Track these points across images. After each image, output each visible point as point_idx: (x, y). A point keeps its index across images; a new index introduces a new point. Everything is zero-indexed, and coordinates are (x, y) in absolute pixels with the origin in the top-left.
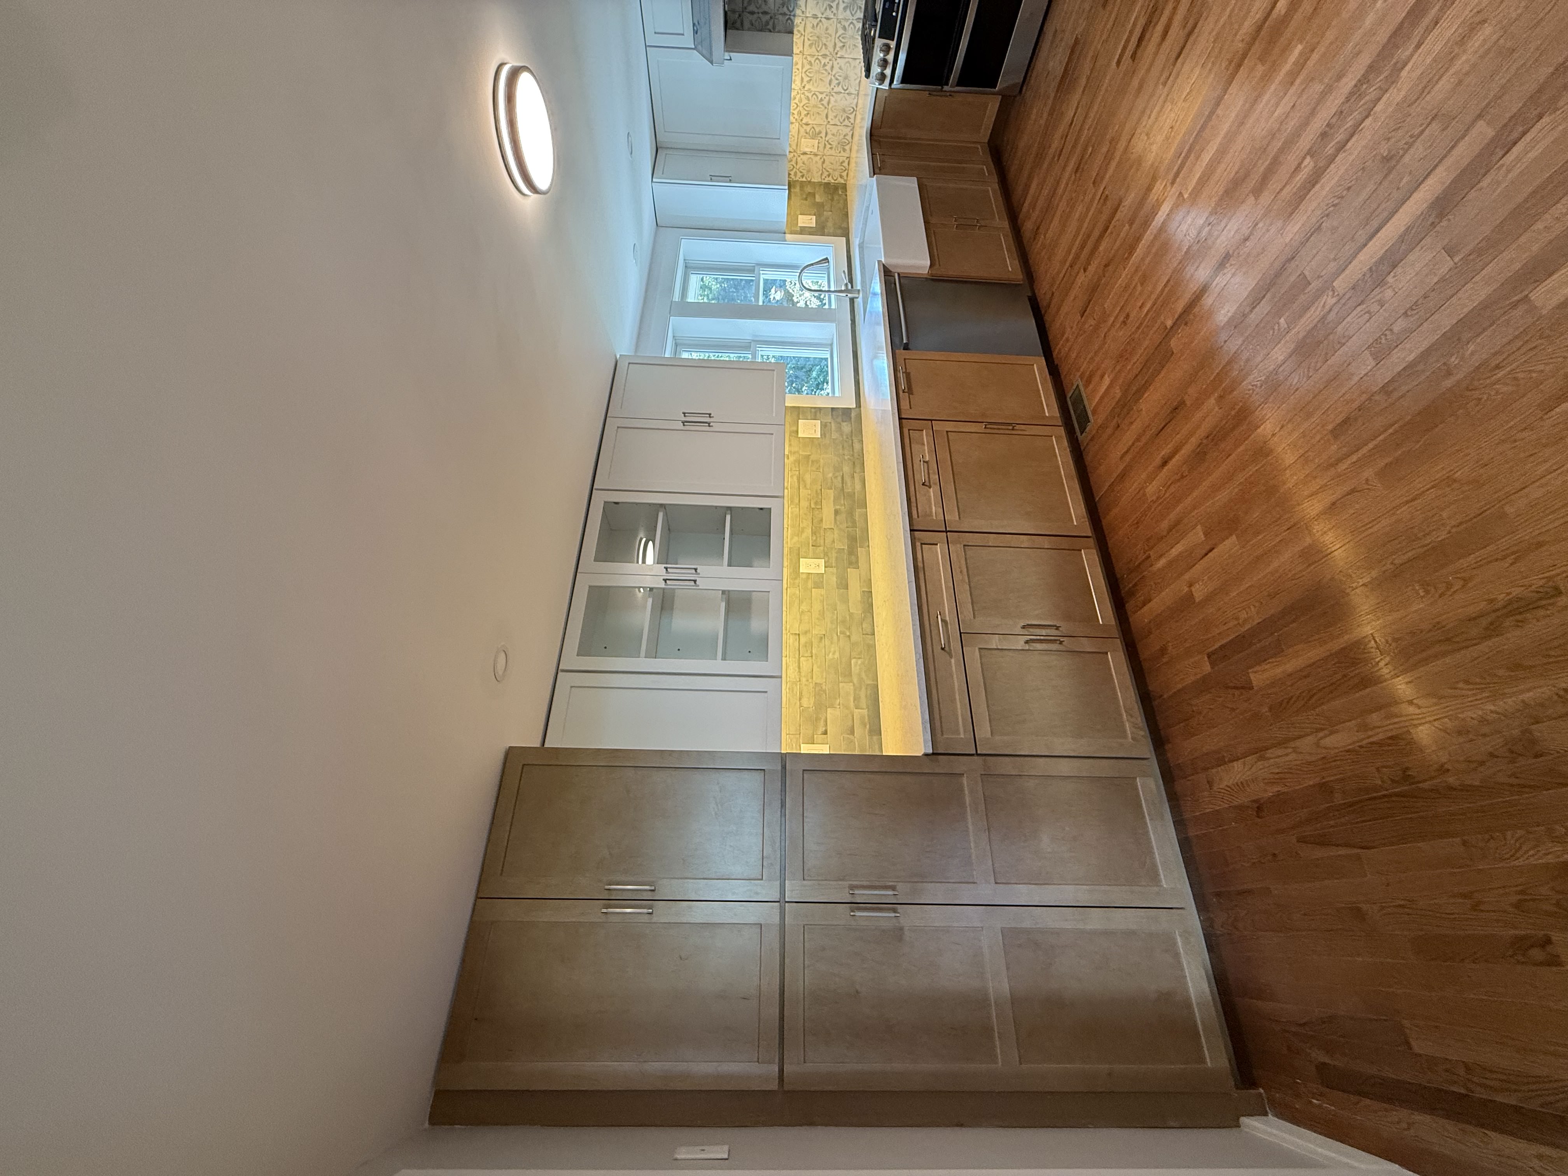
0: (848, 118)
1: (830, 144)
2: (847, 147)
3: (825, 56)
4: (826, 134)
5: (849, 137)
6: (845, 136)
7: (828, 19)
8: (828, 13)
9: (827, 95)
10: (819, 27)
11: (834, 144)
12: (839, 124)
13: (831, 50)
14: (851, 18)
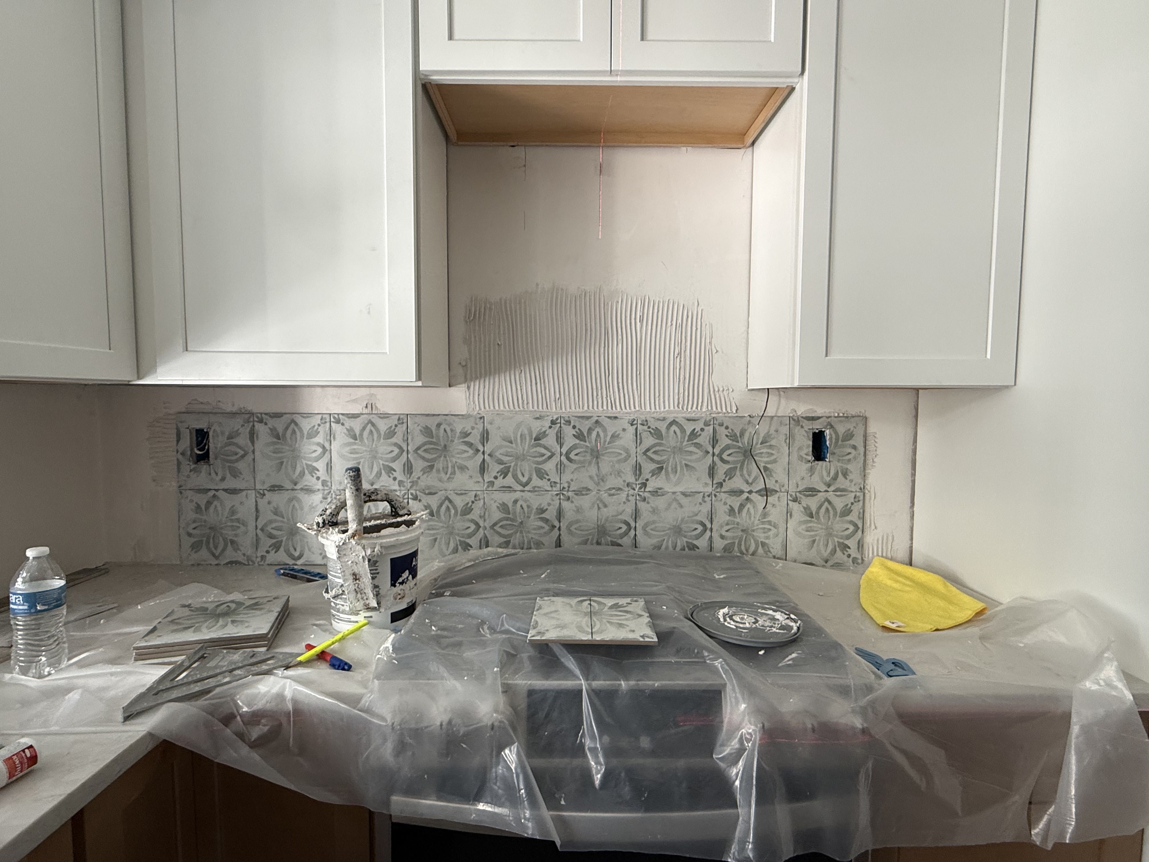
0: (277, 547)
1: (209, 503)
2: (204, 553)
3: (408, 468)
4: (234, 492)
5: (230, 554)
6: (232, 542)
7: (483, 468)
8: (494, 468)
9: (324, 483)
10: (465, 448)
11: (211, 517)
12: (261, 523)
13: (422, 484)
14: (488, 524)
